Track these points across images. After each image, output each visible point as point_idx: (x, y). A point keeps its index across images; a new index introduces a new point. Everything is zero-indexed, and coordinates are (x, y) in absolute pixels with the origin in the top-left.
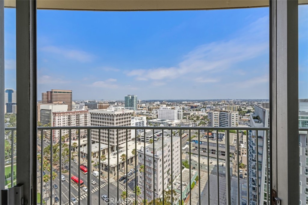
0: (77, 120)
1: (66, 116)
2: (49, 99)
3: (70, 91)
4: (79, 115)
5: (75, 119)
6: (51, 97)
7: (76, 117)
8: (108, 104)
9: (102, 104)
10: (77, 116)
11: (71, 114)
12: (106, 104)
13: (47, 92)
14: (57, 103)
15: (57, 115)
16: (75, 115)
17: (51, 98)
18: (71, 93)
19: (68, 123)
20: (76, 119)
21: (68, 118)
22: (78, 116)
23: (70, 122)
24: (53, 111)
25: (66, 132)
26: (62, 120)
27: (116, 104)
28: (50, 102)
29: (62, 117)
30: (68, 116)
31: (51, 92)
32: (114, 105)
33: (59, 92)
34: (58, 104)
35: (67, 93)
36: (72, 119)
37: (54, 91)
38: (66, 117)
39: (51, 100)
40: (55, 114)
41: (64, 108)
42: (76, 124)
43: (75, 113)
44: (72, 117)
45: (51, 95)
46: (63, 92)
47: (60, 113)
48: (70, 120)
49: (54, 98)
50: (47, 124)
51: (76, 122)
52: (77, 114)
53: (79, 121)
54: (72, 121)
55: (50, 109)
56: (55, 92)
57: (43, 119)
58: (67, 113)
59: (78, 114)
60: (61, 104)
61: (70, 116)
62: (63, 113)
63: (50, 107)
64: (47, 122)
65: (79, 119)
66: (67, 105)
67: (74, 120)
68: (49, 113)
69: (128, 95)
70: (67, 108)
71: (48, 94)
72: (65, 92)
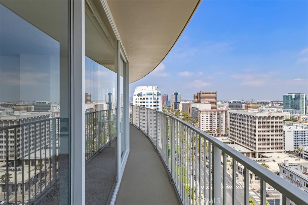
0: (218, 119)
1: (208, 114)
2: (199, 99)
3: (215, 92)
4: (220, 114)
5: (216, 117)
6: (200, 97)
7: (217, 116)
8: (258, 105)
9: (250, 104)
10: (218, 115)
11: (212, 112)
12: (254, 105)
13: (197, 93)
14: (204, 102)
15: (201, 112)
16: (217, 114)
17: (200, 99)
18: (216, 93)
19: (210, 120)
20: (217, 118)
21: (211, 116)
22: (219, 115)
23: (212, 120)
24: (199, 109)
25: (208, 128)
26: (205, 117)
27: (270, 105)
28: (199, 102)
29: (205, 115)
30: (210, 114)
31: (200, 93)
32: (267, 106)
33: (206, 93)
34: (205, 103)
35: (213, 93)
36: (214, 117)
37: (202, 92)
38: (208, 115)
39: (200, 100)
40: (200, 111)
41: (208, 107)
42: (217, 122)
43: (217, 112)
44: (214, 115)
45: (200, 96)
46: (209, 93)
47: (204, 111)
48: (212, 118)
49: (202, 99)
50: (196, 119)
51: (217, 120)
52: (218, 113)
53: (220, 120)
54: (214, 119)
55: (198, 107)
56: (203, 93)
57: (194, 115)
58: (209, 111)
59: (219, 113)
60: (207, 103)
61: (212, 114)
62: (206, 111)
63: (197, 105)
64: (195, 118)
65: (220, 118)
66: (211, 104)
67: (216, 118)
68: (197, 110)
69: (289, 94)
70: (211, 107)
71: (197, 95)
72: (210, 93)
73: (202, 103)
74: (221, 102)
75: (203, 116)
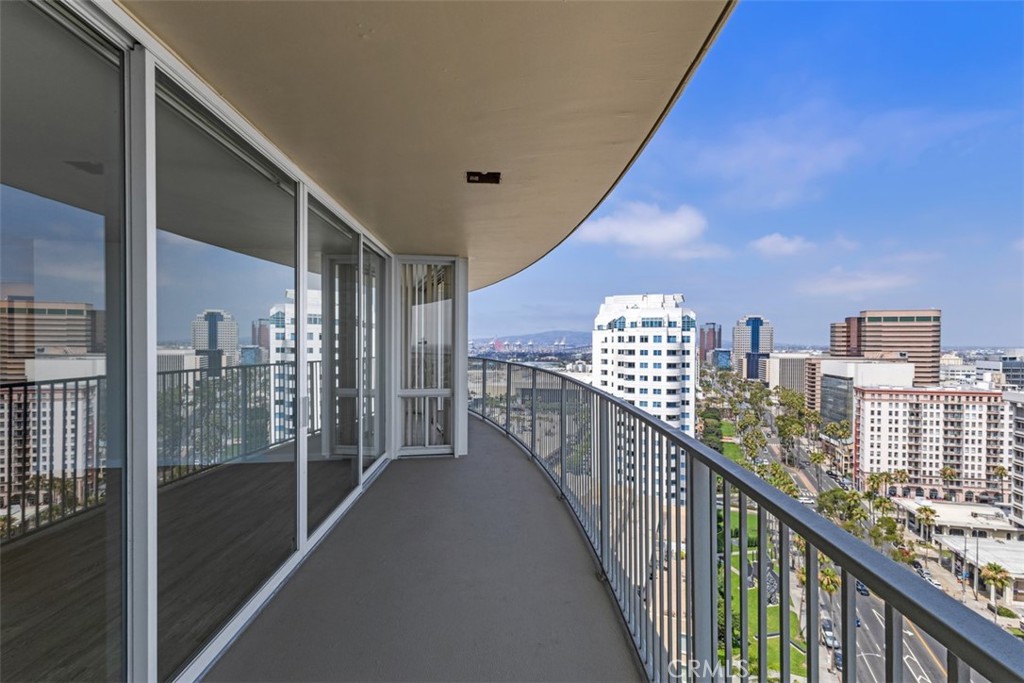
0: (949, 427)
1: (901, 404)
2: (854, 344)
3: (932, 314)
4: (959, 407)
5: (942, 418)
6: (859, 336)
7: (946, 414)
10: (950, 410)
11: (921, 397)
13: (848, 320)
14: (877, 355)
15: (868, 396)
16: (942, 406)
17: (859, 341)
18: (937, 319)
19: (911, 430)
20: (946, 423)
21: (912, 414)
22: (956, 410)
23: (917, 430)
24: (858, 383)
25: (900, 463)
26: (885, 417)
28: (855, 352)
29: (885, 407)
30: (911, 405)
31: (860, 320)
33: (887, 319)
34: (881, 359)
35: (920, 319)
36: (928, 419)
37: (869, 315)
38: (901, 409)
39: (859, 346)
40: (862, 391)
41: (901, 375)
42: (946, 440)
43: (942, 398)
44: (929, 410)
45: (859, 331)
46: (903, 319)
47: (880, 392)
48: (918, 422)
49: (868, 340)
50: (839, 422)
51: (946, 432)
52: (950, 402)
53: (959, 432)
54: (928, 427)
55: (849, 376)
56: (871, 319)
57: (830, 406)
58: (905, 392)
59: (956, 402)
60: (893, 361)
61: (917, 405)
62: (890, 392)
63: (850, 368)
64: (838, 417)
65: (959, 423)
66: (913, 365)
67: (938, 423)
68: (845, 387)
70: (913, 375)
71: (848, 327)
72: (911, 319)
73: (870, 360)
74: (959, 355)
75: (876, 409)
